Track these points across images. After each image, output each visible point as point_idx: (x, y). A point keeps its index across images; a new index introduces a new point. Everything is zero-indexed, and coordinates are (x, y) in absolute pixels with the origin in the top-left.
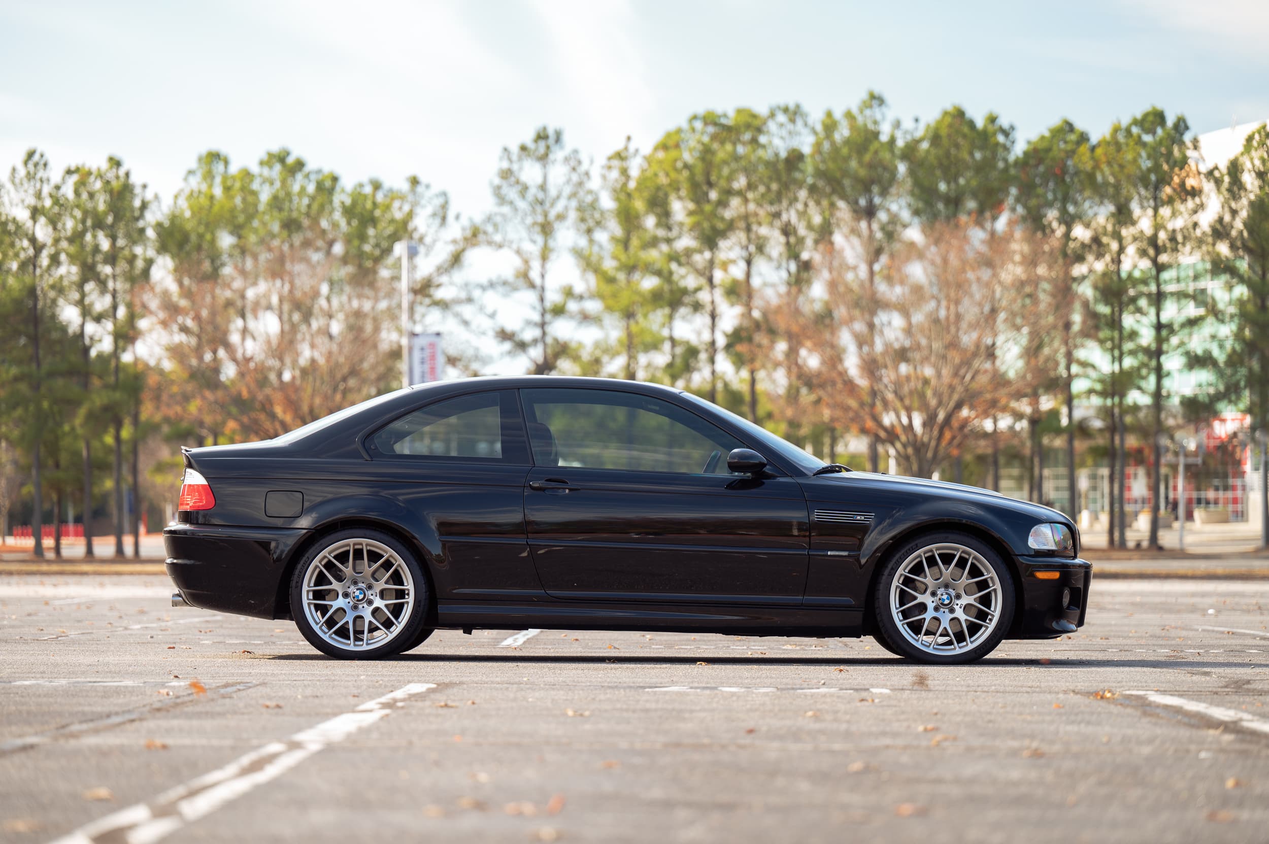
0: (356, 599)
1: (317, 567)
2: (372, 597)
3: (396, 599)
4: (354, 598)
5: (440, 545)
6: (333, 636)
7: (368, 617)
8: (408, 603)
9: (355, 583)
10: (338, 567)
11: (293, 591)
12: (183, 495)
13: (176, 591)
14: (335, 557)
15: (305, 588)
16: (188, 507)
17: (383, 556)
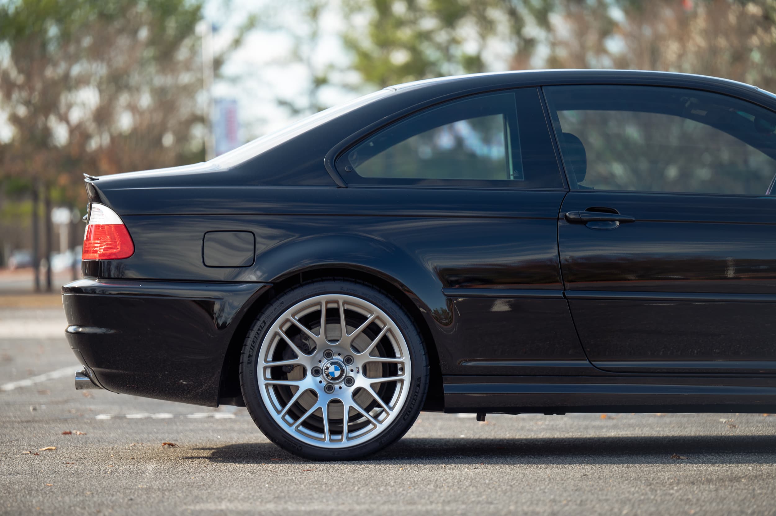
0: (330, 377)
1: (276, 334)
2: (352, 374)
3: (384, 376)
4: (327, 375)
5: (444, 299)
6: (301, 428)
7: (348, 402)
8: (402, 381)
9: (328, 355)
10: (304, 334)
11: (244, 368)
12: (89, 238)
13: (81, 368)
14: (300, 320)
15: (261, 363)
16: (97, 255)
17: (366, 318)
